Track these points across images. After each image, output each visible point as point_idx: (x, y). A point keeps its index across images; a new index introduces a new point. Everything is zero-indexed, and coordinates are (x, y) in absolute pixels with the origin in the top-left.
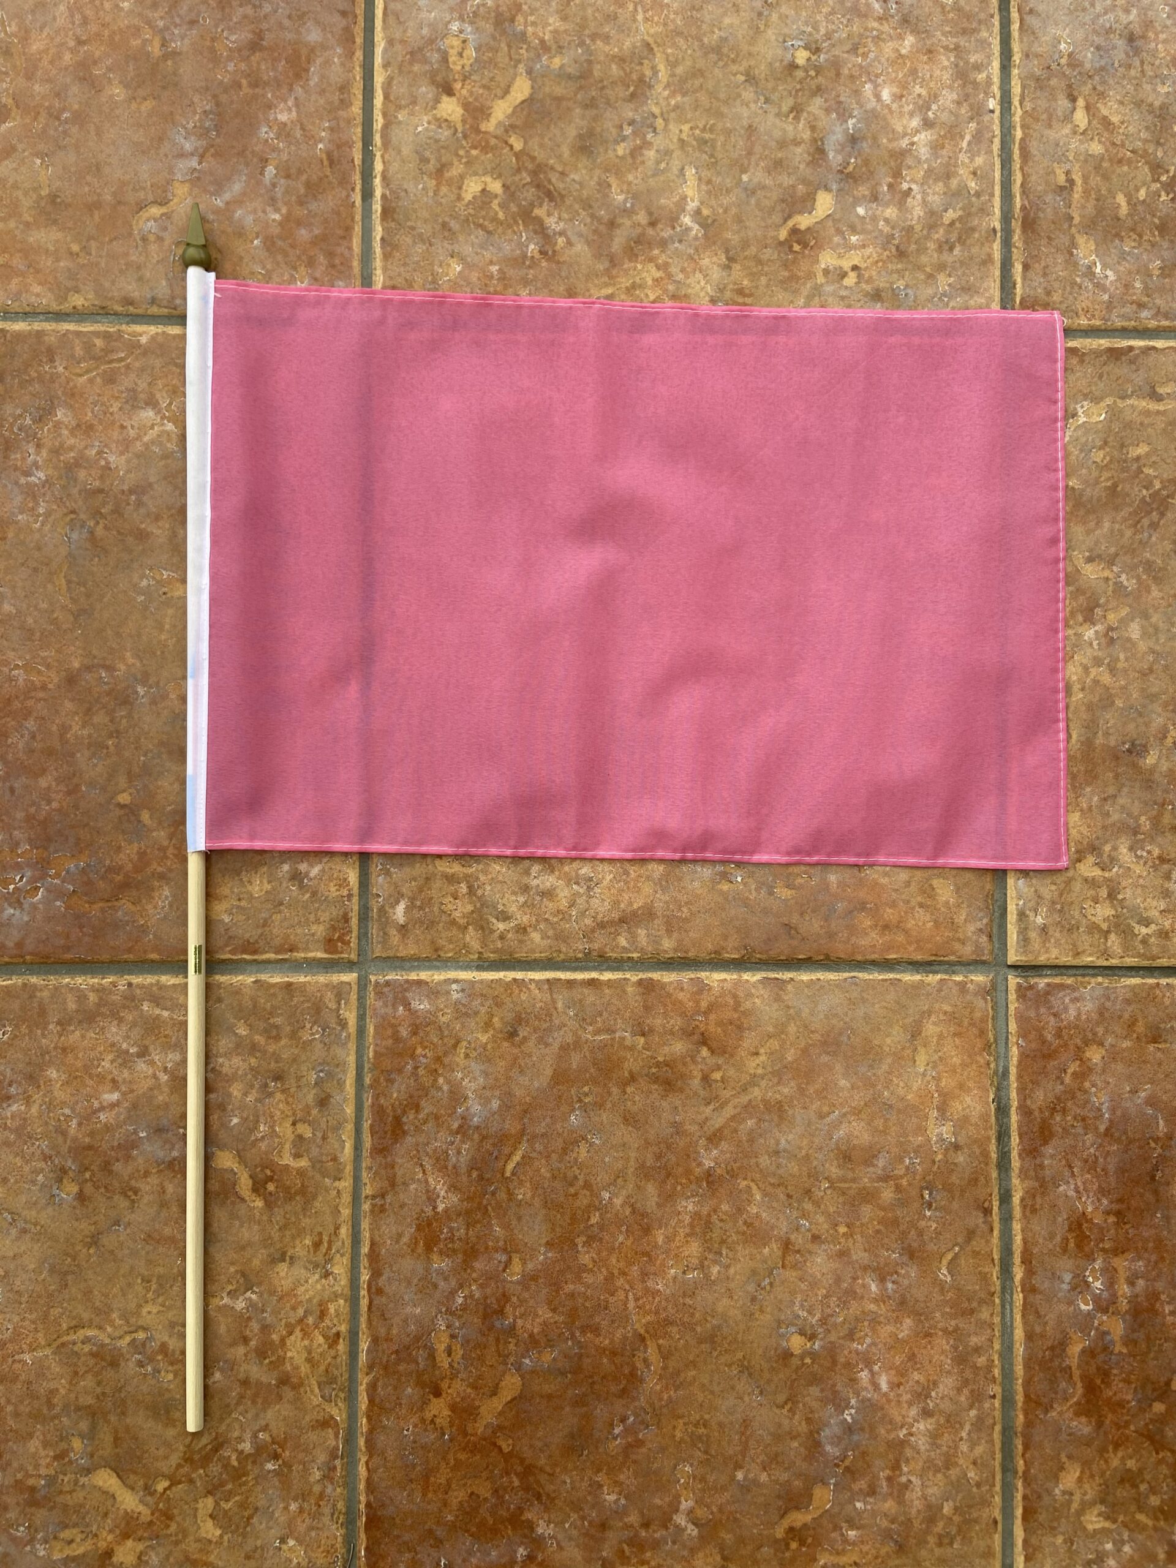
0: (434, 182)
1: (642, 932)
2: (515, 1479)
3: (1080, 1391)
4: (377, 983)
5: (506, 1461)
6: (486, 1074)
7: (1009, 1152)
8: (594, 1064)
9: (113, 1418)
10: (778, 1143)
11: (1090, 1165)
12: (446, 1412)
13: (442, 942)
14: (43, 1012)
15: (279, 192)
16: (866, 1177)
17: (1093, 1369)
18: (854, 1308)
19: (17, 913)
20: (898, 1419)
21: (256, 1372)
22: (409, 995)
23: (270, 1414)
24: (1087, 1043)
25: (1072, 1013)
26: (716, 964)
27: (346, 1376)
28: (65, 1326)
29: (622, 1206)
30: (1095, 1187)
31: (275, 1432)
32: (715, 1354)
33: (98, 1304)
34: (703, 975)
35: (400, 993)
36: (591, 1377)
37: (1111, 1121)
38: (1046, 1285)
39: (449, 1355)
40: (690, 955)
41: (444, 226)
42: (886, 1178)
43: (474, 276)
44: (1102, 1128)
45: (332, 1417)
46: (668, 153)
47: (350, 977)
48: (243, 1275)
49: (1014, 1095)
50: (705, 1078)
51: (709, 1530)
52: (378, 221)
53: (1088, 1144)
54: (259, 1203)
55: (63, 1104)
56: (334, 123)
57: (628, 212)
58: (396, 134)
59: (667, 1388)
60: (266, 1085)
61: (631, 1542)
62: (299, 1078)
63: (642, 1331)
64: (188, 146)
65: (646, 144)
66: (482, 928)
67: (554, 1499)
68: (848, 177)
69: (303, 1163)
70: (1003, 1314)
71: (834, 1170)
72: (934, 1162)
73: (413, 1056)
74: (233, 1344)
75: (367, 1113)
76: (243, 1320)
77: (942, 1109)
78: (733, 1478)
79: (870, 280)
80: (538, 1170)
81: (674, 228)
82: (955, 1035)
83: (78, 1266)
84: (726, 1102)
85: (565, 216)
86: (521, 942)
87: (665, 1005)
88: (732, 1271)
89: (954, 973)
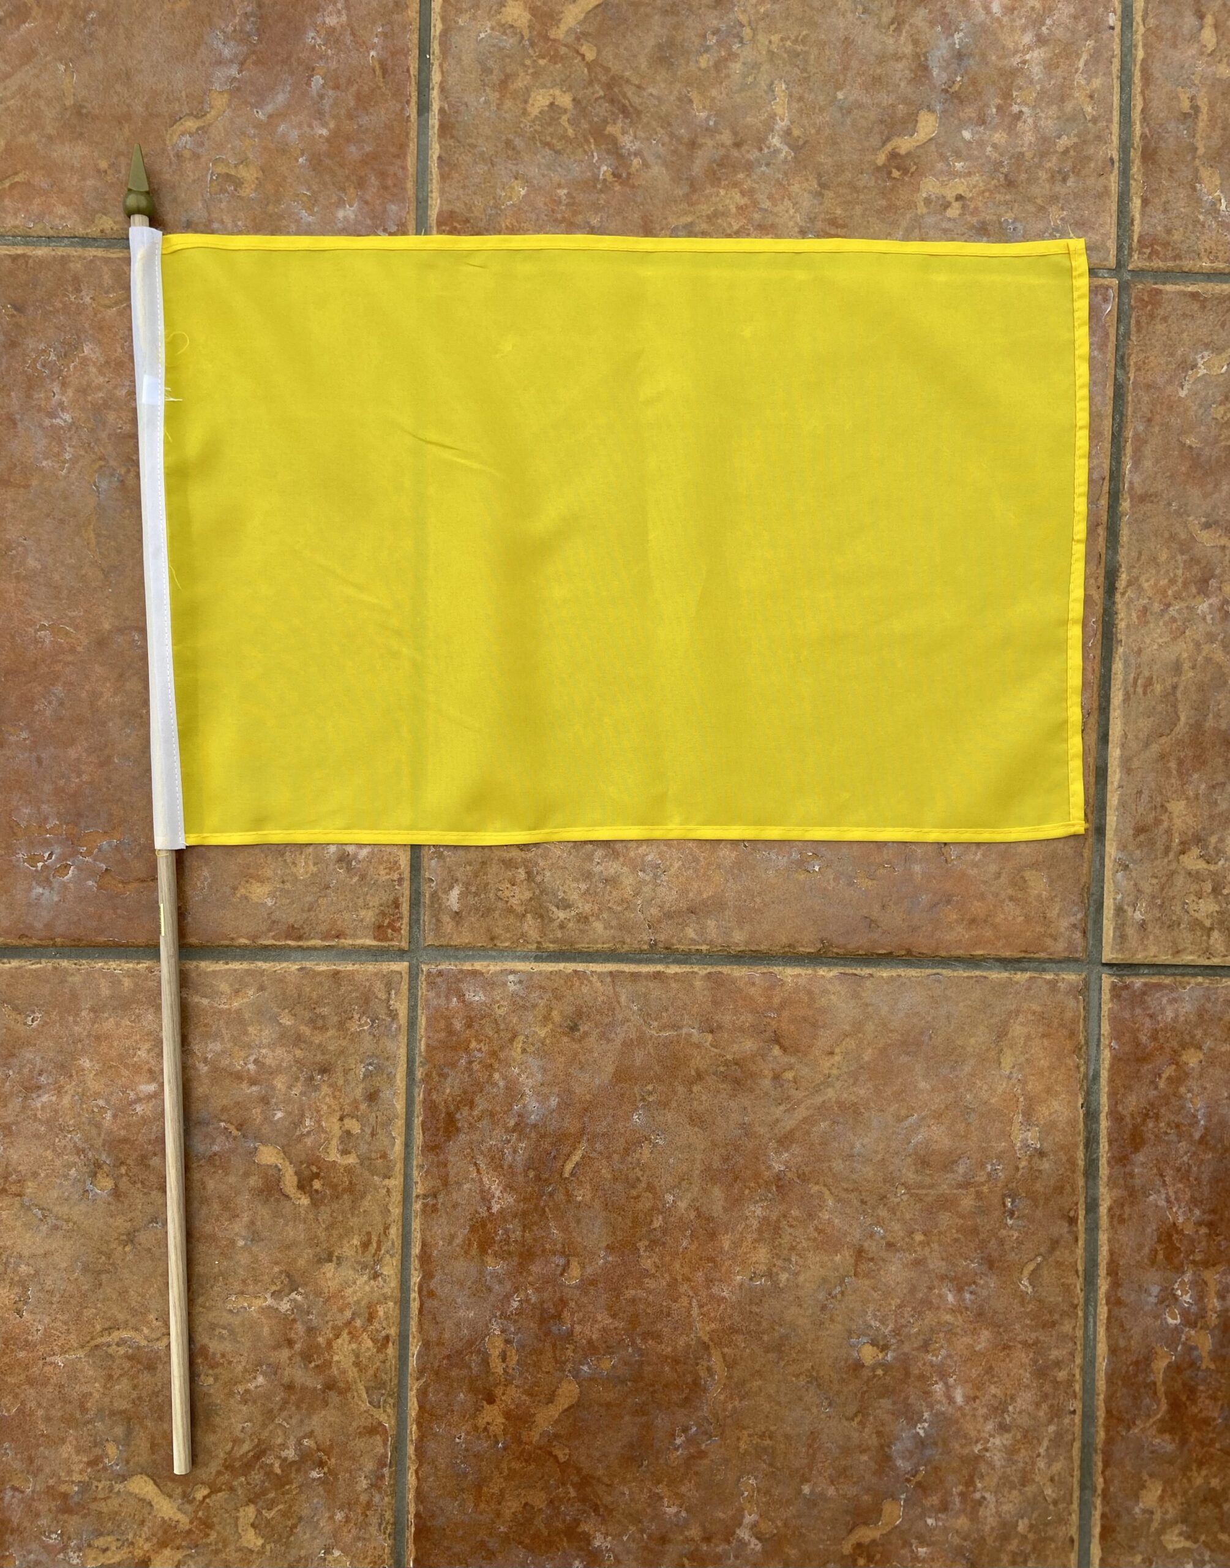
0: (497, 95)
1: (711, 923)
2: (571, 1490)
3: (1164, 1406)
4: (429, 973)
5: (563, 1471)
6: (545, 1070)
7: (1098, 1159)
8: (659, 1061)
9: (149, 1423)
10: (852, 1148)
11: (1183, 1174)
12: (500, 1420)
13: (498, 931)
14: (74, 996)
15: (327, 104)
16: (945, 1185)
17: (1178, 1385)
18: (930, 1318)
19: (47, 892)
20: (973, 1434)
21: (301, 1376)
22: (464, 986)
23: (315, 1422)
24: (1184, 1046)
25: (1170, 1014)
26: (790, 958)
27: (395, 1381)
28: (98, 1328)
29: (686, 1210)
30: (1187, 1197)
31: (320, 1439)
32: (782, 1363)
33: (133, 1304)
34: (776, 969)
35: (453, 985)
36: (652, 1385)
37: (1206, 1128)
38: (1133, 1297)
39: (504, 1361)
40: (763, 947)
41: (508, 143)
42: (965, 1185)
43: (540, 201)
44: (1197, 1136)
45: (380, 1424)
46: (756, 66)
47: (402, 966)
48: (288, 1276)
49: (1104, 1100)
50: (777, 1077)
51: (773, 1544)
52: (436, 138)
53: (1181, 1152)
54: (305, 1201)
55: (97, 1095)
56: (388, 28)
57: (710, 131)
58: (456, 39)
59: (731, 1398)
60: (312, 1078)
61: (692, 1556)
62: (346, 1072)
63: (706, 1339)
64: (227, 52)
65: (732, 56)
66: (541, 916)
67: (612, 1510)
68: (954, 98)
69: (352, 1160)
70: (1086, 1326)
71: (911, 1175)
72: (1017, 1169)
73: (467, 1049)
74: (277, 1347)
75: (418, 1109)
76: (287, 1322)
77: (1028, 1114)
78: (799, 1492)
79: (975, 212)
80: (599, 1171)
81: (761, 150)
82: (1044, 1036)
83: (113, 1264)
84: (799, 1103)
85: (640, 134)
86: (582, 931)
87: (736, 1001)
88: (801, 1278)
89: (1044, 970)
